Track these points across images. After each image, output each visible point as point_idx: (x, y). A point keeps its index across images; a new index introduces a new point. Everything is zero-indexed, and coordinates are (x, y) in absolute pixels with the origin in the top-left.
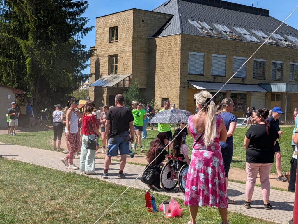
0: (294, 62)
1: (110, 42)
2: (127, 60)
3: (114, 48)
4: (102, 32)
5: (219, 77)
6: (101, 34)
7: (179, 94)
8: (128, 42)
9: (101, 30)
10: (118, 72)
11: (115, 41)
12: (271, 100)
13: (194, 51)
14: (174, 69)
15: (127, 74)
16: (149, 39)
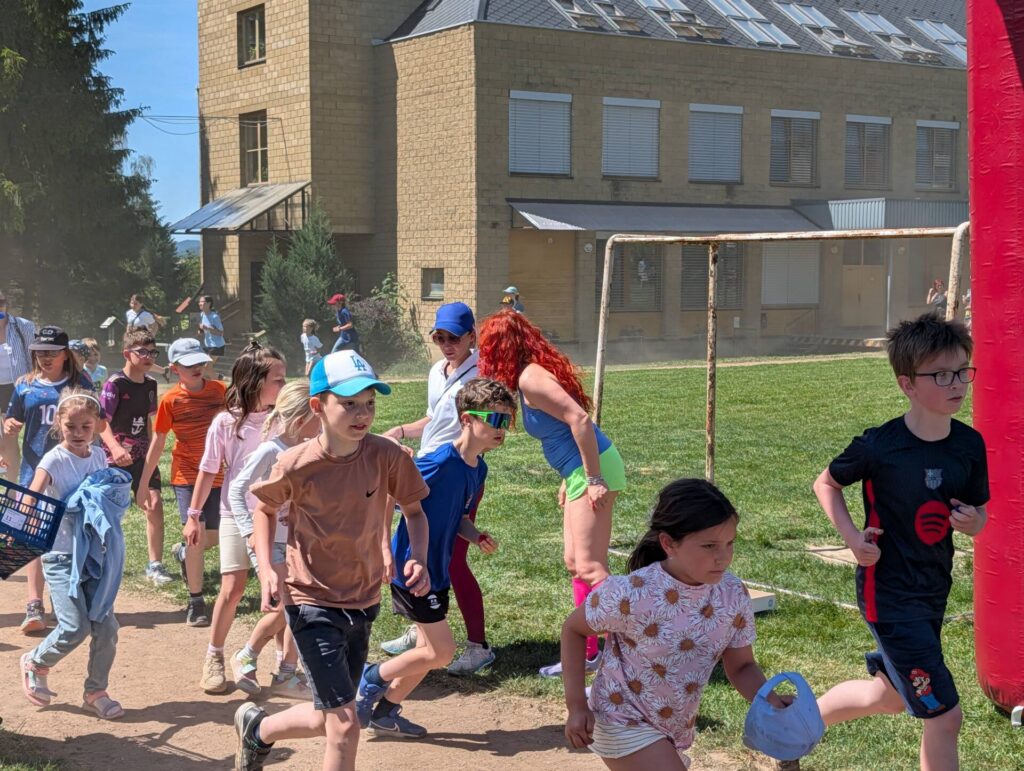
0: (933, 117)
1: (241, 66)
2: (294, 128)
3: (254, 87)
4: (216, 29)
5: (633, 184)
6: (215, 36)
7: (474, 250)
8: (297, 61)
9: (213, 23)
10: (270, 174)
11: (258, 59)
12: (845, 263)
13: (529, 86)
14: (455, 156)
15: (296, 182)
16: (374, 47)
